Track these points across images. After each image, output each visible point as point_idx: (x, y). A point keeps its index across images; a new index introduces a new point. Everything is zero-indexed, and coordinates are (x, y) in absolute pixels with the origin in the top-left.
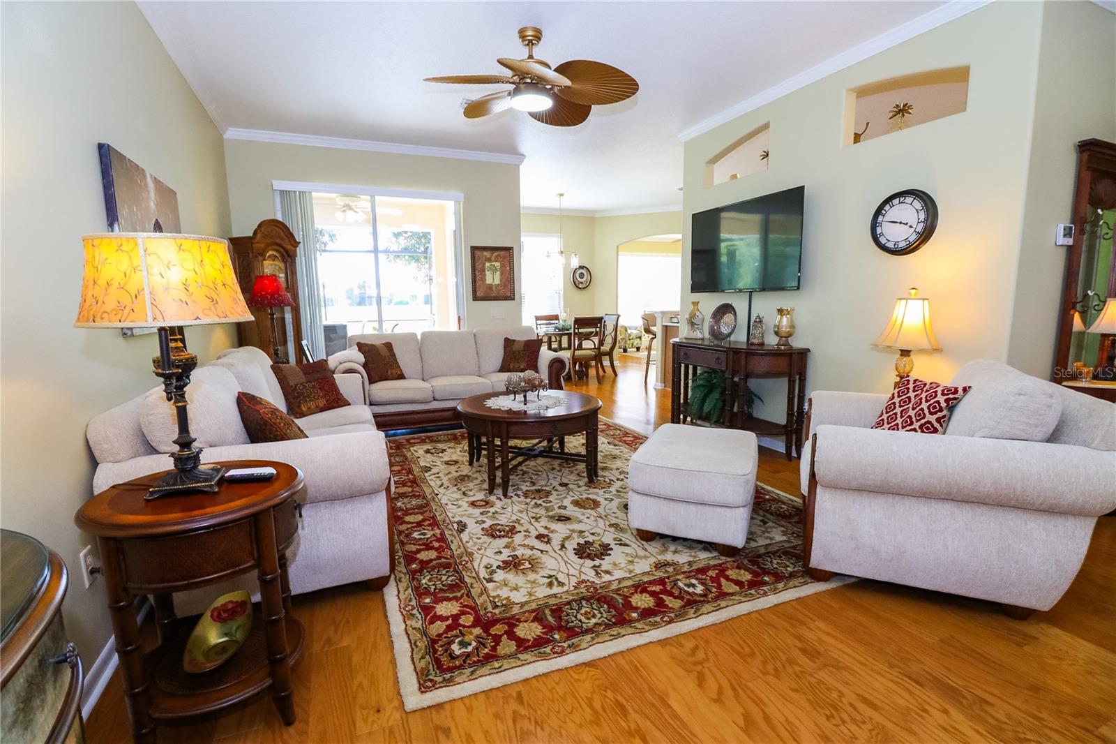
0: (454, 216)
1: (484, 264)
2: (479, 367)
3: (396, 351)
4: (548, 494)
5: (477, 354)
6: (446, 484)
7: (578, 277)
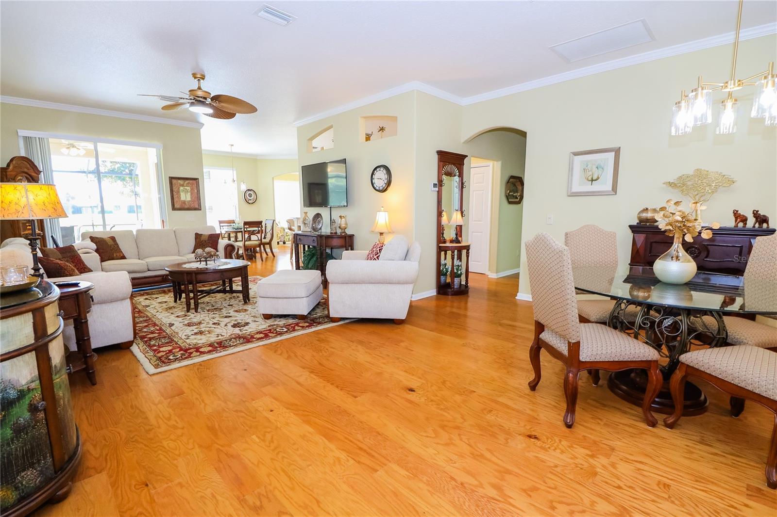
0: (156, 157)
1: (179, 188)
2: (179, 251)
3: (118, 241)
4: (221, 309)
5: (177, 243)
6: (160, 311)
7: (248, 196)
